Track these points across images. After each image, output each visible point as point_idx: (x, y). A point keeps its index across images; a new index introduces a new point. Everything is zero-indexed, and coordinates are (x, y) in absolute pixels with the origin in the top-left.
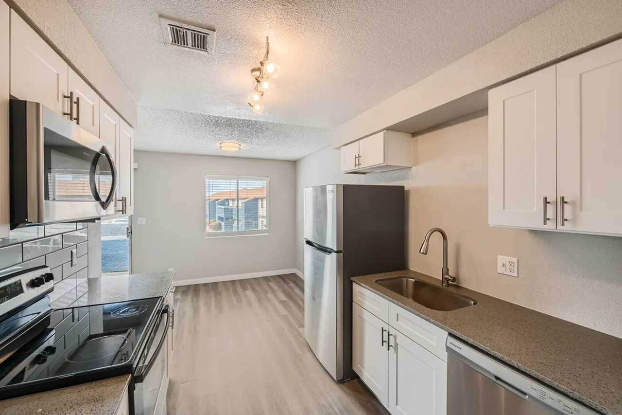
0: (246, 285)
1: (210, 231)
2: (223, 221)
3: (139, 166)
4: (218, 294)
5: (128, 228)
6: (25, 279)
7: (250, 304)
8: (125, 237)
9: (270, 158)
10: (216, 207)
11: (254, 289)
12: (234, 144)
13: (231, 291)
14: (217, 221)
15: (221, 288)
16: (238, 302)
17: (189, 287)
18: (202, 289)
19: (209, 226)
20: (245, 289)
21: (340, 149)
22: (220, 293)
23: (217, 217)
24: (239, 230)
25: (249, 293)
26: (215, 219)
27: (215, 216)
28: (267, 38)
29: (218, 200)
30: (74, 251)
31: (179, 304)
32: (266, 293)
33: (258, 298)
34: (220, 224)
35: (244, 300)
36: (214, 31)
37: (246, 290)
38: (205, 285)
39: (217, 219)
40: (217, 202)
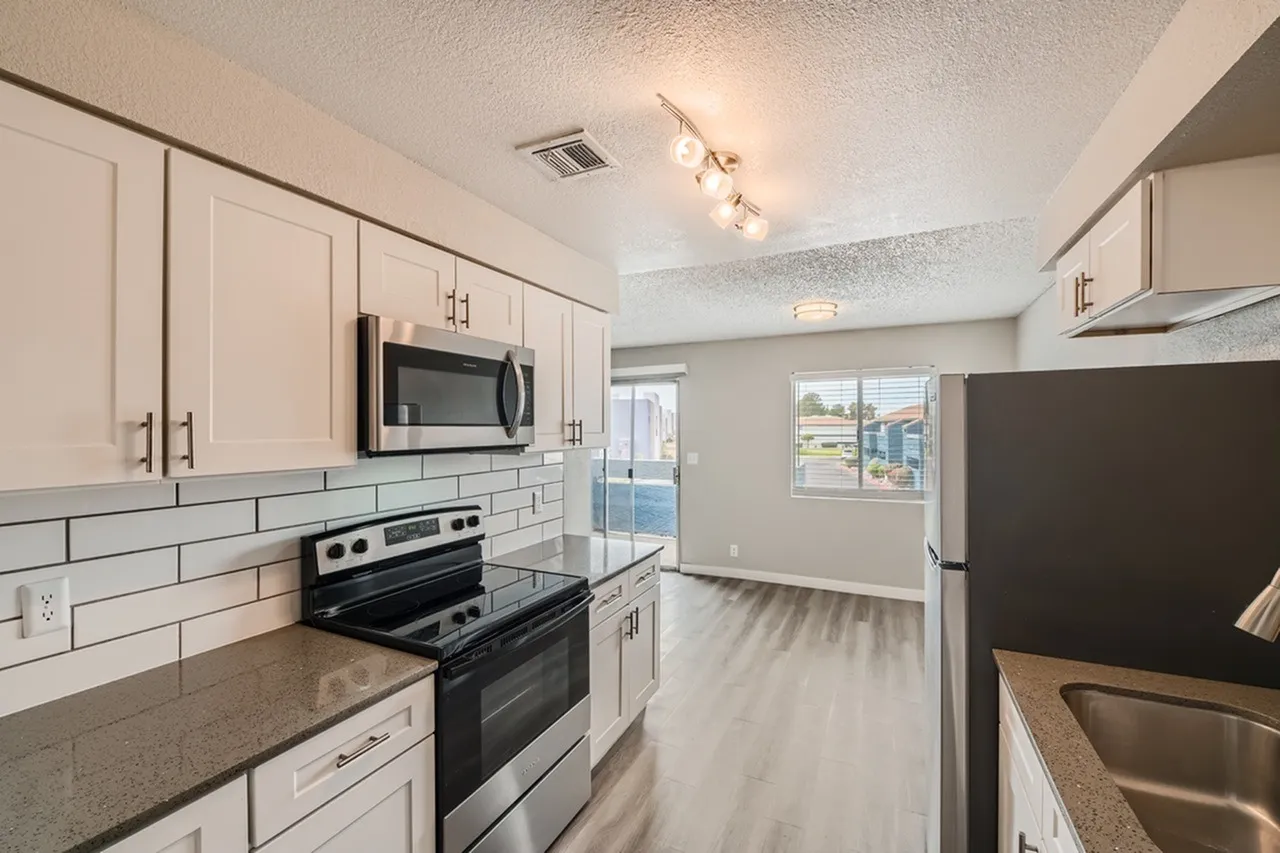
0: (868, 613)
1: (890, 488)
2: (917, 468)
3: (688, 367)
4: (801, 611)
5: (675, 469)
6: (445, 519)
7: (851, 652)
8: (670, 482)
9: (936, 321)
10: (904, 437)
11: (879, 622)
12: (818, 305)
13: (830, 612)
14: (905, 468)
15: (812, 604)
16: (829, 639)
17: (760, 584)
18: (780, 594)
19: (889, 477)
20: (859, 616)
21: (1054, 268)
22: (805, 612)
23: (905, 458)
24: (864, 487)
25: (865, 629)
26: (901, 462)
27: (901, 456)
28: (659, 95)
29: (909, 421)
30: (539, 494)
31: (728, 609)
32: (902, 638)
33: (877, 645)
34: (911, 472)
35: (844, 638)
36: (582, 131)
37: (861, 620)
38: (790, 588)
39: (905, 464)
40: (905, 426)
